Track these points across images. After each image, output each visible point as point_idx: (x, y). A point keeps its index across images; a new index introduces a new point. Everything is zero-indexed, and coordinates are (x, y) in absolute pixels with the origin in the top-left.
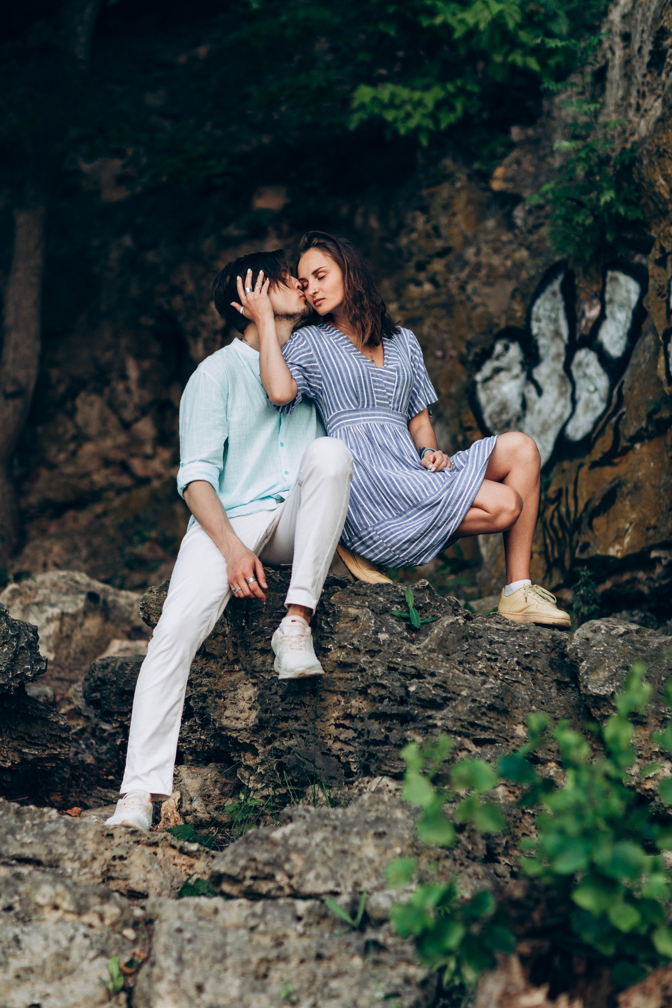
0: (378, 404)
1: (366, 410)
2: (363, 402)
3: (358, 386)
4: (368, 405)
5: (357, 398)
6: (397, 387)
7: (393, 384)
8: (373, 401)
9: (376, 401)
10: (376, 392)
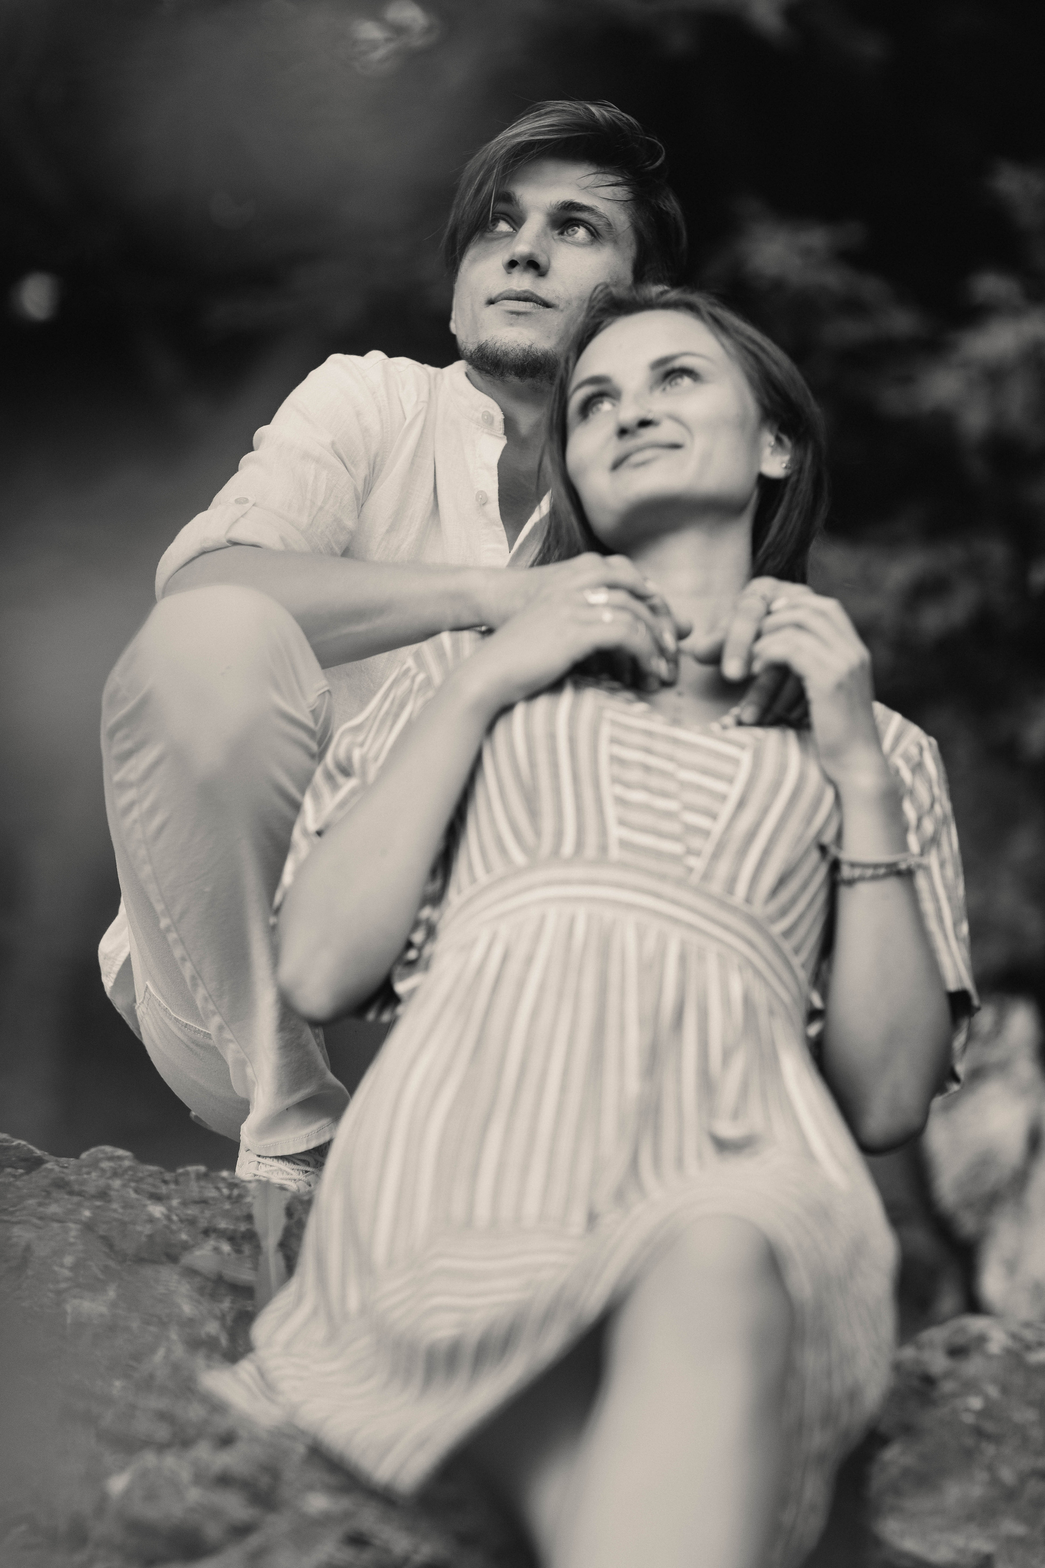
0: (624, 844)
1: (569, 862)
2: (559, 835)
3: (542, 757)
4: (579, 845)
5: (533, 813)
6: (741, 804)
7: (719, 786)
8: (603, 831)
9: (616, 832)
10: (620, 801)
